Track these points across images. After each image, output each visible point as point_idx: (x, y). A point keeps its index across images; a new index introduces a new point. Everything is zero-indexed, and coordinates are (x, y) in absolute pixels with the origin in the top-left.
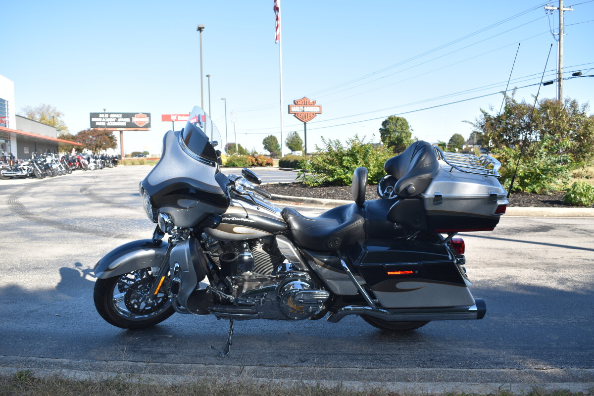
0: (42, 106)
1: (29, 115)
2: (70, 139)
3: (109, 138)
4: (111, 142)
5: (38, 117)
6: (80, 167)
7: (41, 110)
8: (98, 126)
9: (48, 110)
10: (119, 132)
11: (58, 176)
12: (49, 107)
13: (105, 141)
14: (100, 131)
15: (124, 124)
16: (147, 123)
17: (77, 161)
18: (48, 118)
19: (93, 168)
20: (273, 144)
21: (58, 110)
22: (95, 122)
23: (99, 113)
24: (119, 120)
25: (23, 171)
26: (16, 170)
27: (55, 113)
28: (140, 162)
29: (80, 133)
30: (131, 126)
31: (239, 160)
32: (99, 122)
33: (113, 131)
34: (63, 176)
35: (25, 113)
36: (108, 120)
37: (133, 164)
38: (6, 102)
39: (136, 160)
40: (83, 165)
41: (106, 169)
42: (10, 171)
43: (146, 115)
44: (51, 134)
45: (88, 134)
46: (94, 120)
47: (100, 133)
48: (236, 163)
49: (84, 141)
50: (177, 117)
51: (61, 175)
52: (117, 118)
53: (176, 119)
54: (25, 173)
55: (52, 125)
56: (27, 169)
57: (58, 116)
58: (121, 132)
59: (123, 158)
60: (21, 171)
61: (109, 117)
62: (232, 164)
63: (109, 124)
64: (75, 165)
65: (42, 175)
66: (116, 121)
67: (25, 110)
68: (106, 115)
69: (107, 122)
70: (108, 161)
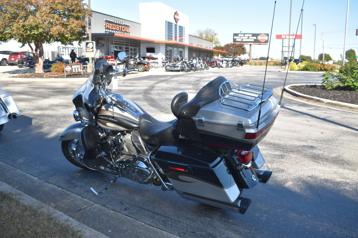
0: (207, 30)
1: (200, 35)
2: (220, 49)
3: (242, 48)
4: (243, 51)
5: (204, 36)
6: (217, 66)
7: (206, 32)
8: (237, 42)
9: (210, 31)
10: (249, 45)
11: (199, 71)
12: (211, 30)
13: (239, 50)
14: (237, 44)
15: (253, 40)
16: (267, 40)
17: (215, 62)
18: (210, 37)
19: (224, 66)
20: (351, 55)
21: (215, 32)
22: (236, 39)
23: (239, 34)
24: (250, 38)
25: (178, 67)
26: (175, 67)
27: (214, 34)
28: (260, 64)
29: (226, 46)
30: (257, 41)
31: (311, 66)
32: (238, 39)
33: (244, 44)
34: (202, 71)
35: (198, 33)
36: (243, 38)
37: (256, 65)
38: (184, 28)
39: (258, 62)
40: (218, 65)
41: (234, 68)
42: (171, 67)
43: (266, 35)
44: (210, 46)
45: (230, 46)
46: (235, 37)
47: (237, 46)
48: (309, 68)
49: (227, 50)
50: (286, 36)
51: (201, 70)
52: (249, 37)
53: (285, 37)
54: (179, 68)
55: (211, 41)
56: (180, 66)
57: (215, 35)
58: (251, 45)
59: (250, 61)
60: (177, 67)
61: (244, 36)
62: (307, 68)
63: (244, 40)
64: (214, 65)
65: (188, 70)
66: (248, 38)
67: (198, 32)
68: (242, 34)
69: (242, 39)
70: (237, 63)
